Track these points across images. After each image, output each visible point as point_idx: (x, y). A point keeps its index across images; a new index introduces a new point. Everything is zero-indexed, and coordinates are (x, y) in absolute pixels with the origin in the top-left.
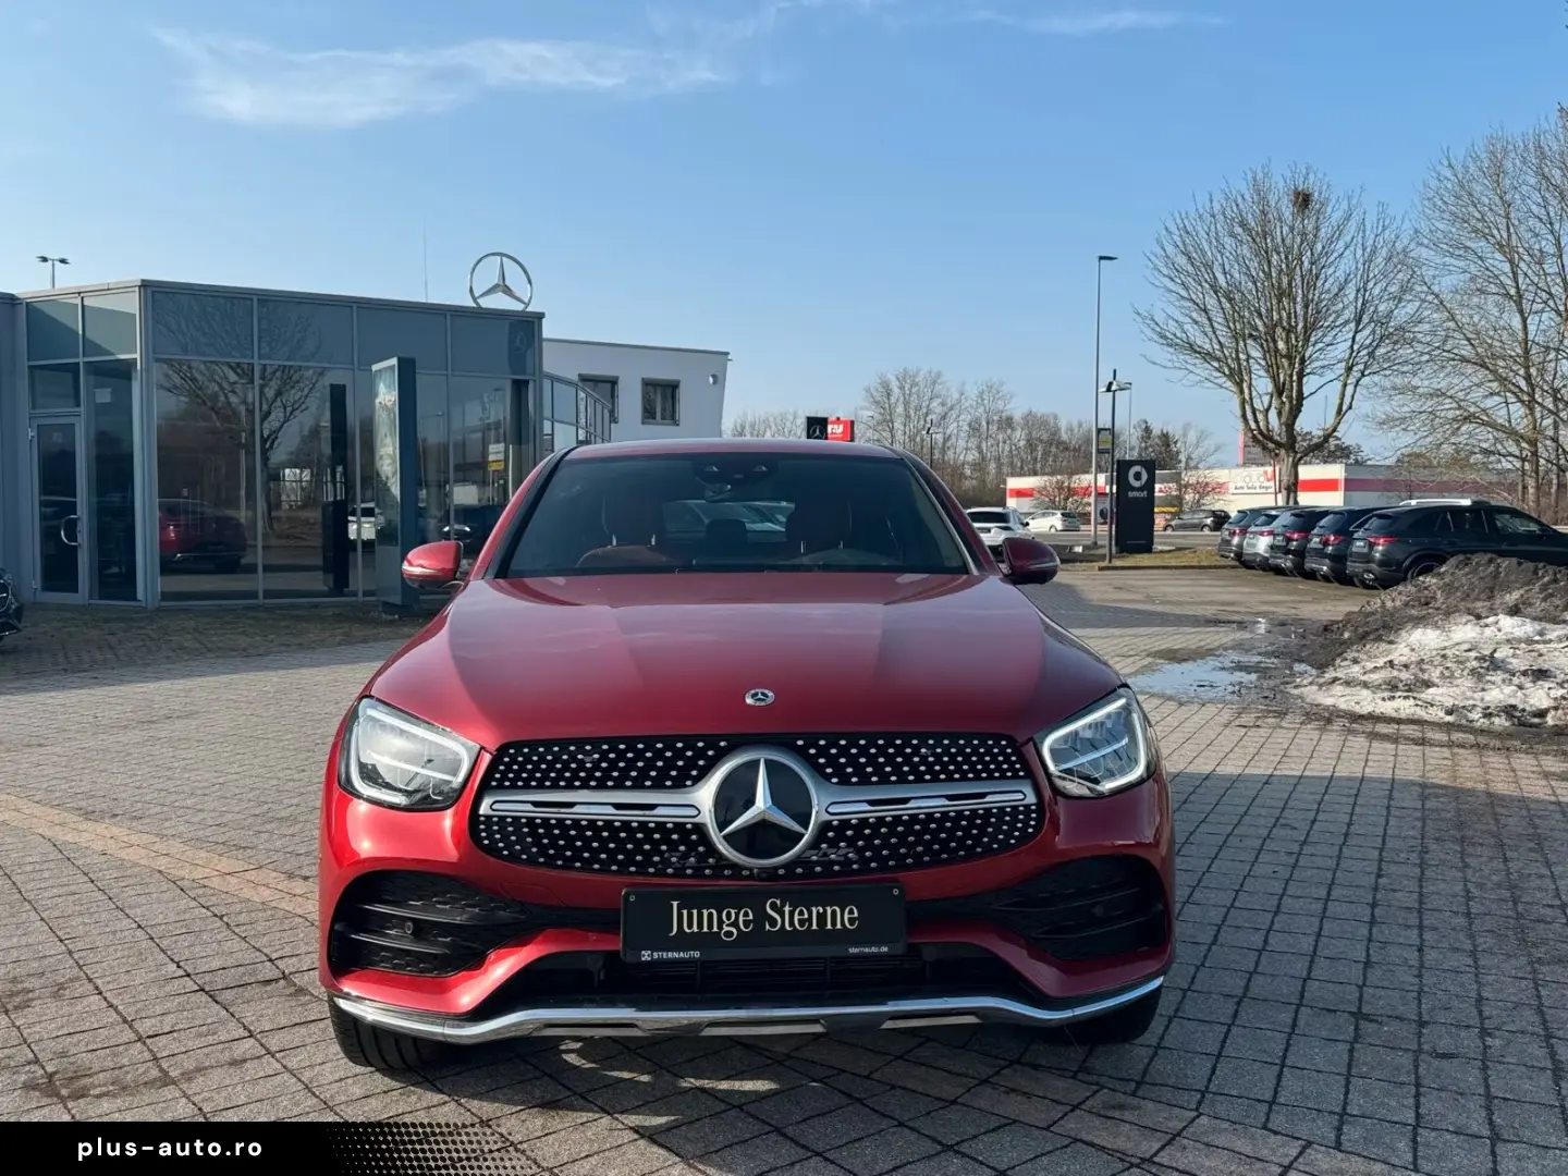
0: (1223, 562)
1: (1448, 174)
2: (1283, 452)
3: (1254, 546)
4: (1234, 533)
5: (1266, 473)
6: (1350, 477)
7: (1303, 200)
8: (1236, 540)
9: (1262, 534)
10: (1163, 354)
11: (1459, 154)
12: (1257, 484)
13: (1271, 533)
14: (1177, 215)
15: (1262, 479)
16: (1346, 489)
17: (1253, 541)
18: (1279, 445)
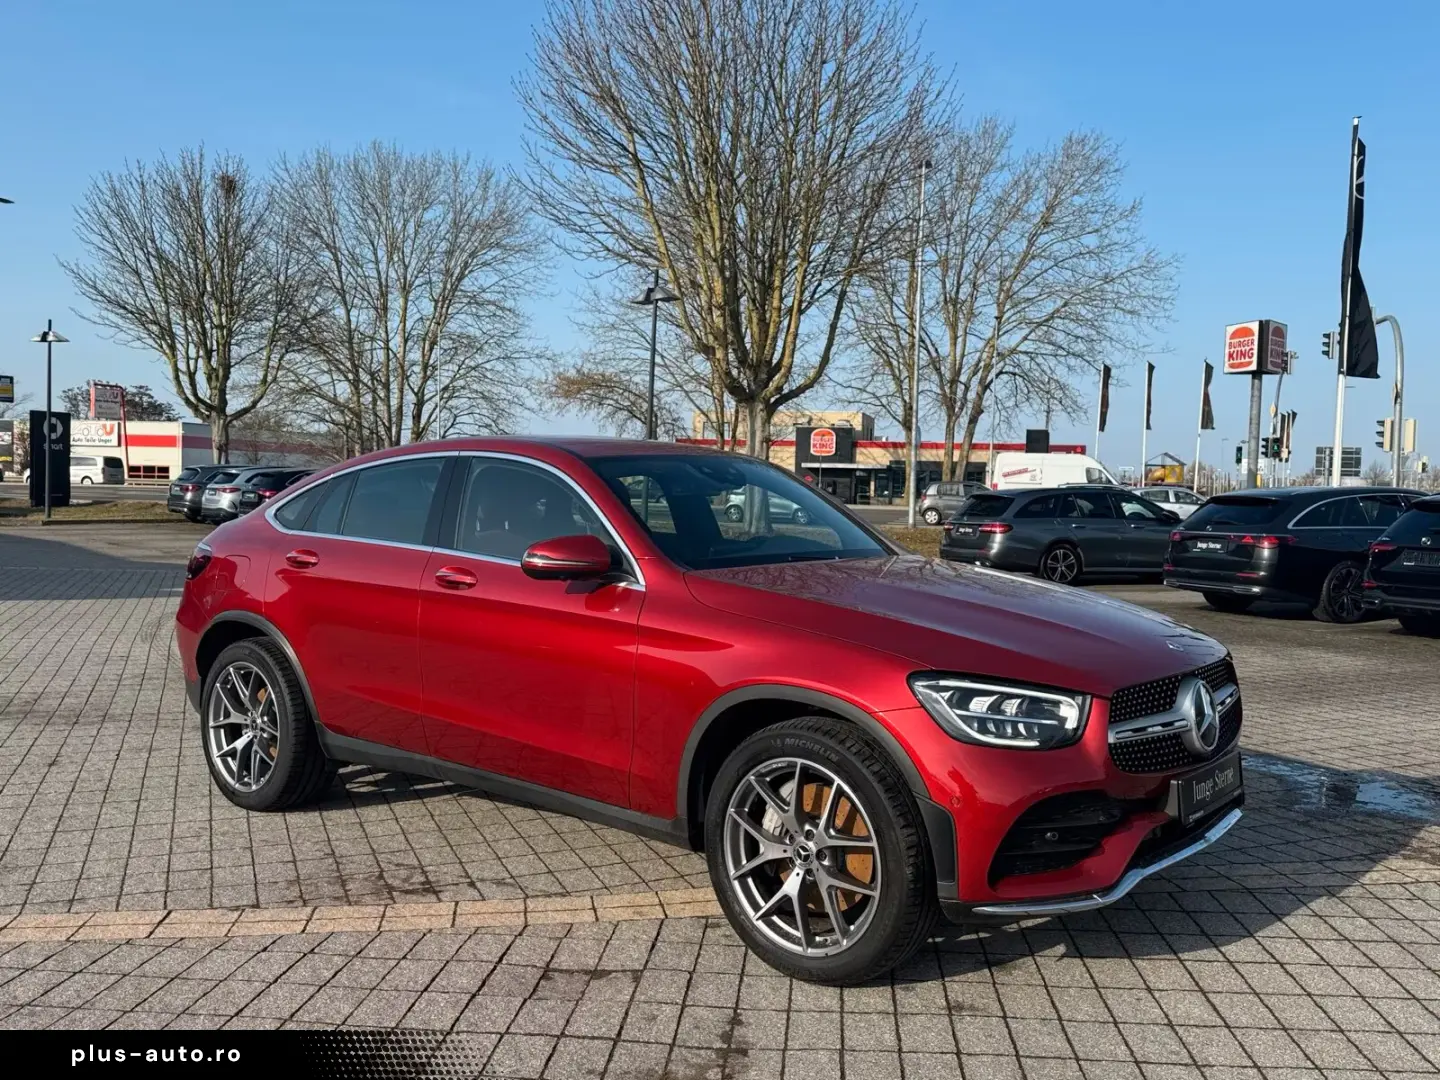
0: (175, 516)
1: (285, 175)
2: (214, 414)
3: (218, 501)
4: (187, 490)
5: (104, 426)
6: (189, 435)
7: (229, 186)
8: (189, 496)
9: (224, 490)
10: (92, 310)
11: (294, 163)
12: (96, 438)
13: (233, 490)
14: (106, 175)
15: (101, 432)
16: (184, 446)
17: (215, 497)
18: (210, 407)
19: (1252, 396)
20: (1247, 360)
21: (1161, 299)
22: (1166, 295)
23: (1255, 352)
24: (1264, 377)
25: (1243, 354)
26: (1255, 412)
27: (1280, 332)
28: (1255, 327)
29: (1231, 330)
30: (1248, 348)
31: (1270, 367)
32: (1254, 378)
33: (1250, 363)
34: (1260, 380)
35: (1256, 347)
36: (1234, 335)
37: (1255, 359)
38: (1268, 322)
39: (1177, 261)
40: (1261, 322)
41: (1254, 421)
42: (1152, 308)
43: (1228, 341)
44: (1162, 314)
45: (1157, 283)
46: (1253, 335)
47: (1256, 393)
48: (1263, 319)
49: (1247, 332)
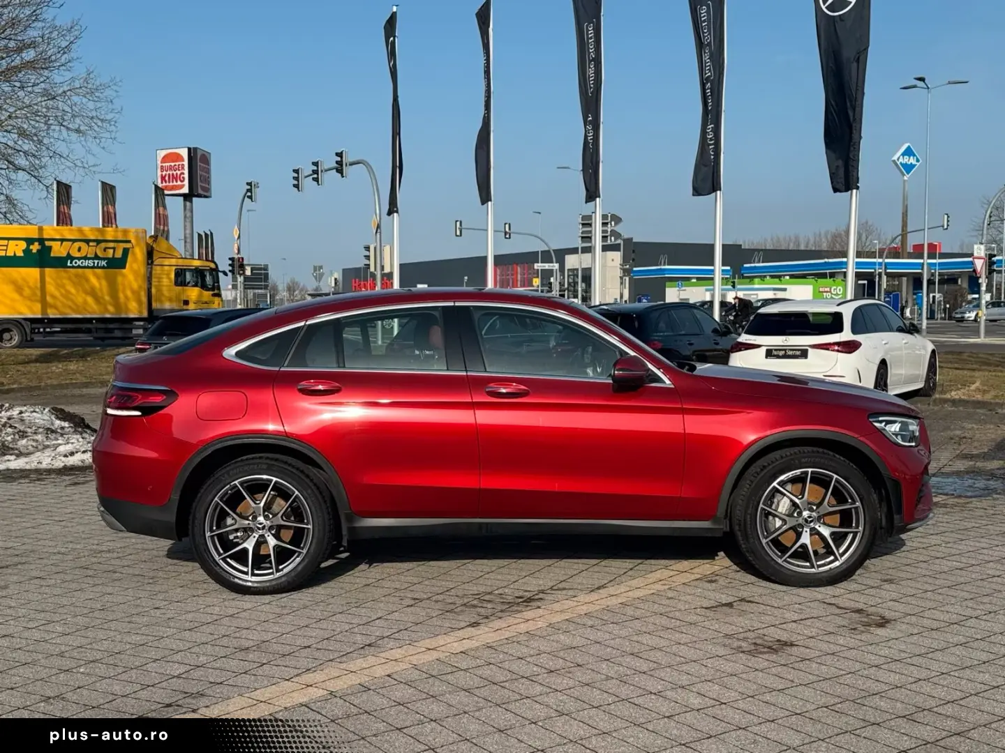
19: (185, 217)
20: (179, 183)
21: (102, 120)
22: (109, 117)
23: (186, 176)
24: (194, 199)
25: (175, 178)
26: (188, 232)
27: (206, 159)
28: (184, 153)
29: (162, 153)
30: (179, 172)
31: (200, 191)
32: (185, 200)
33: (182, 187)
34: (191, 202)
35: (186, 171)
36: (165, 159)
37: (186, 182)
38: (195, 149)
39: (115, 84)
40: (189, 149)
41: (188, 240)
42: (96, 128)
43: (159, 164)
44: (107, 135)
45: (99, 105)
46: (183, 161)
47: (188, 214)
48: (192, 146)
49: (178, 157)
